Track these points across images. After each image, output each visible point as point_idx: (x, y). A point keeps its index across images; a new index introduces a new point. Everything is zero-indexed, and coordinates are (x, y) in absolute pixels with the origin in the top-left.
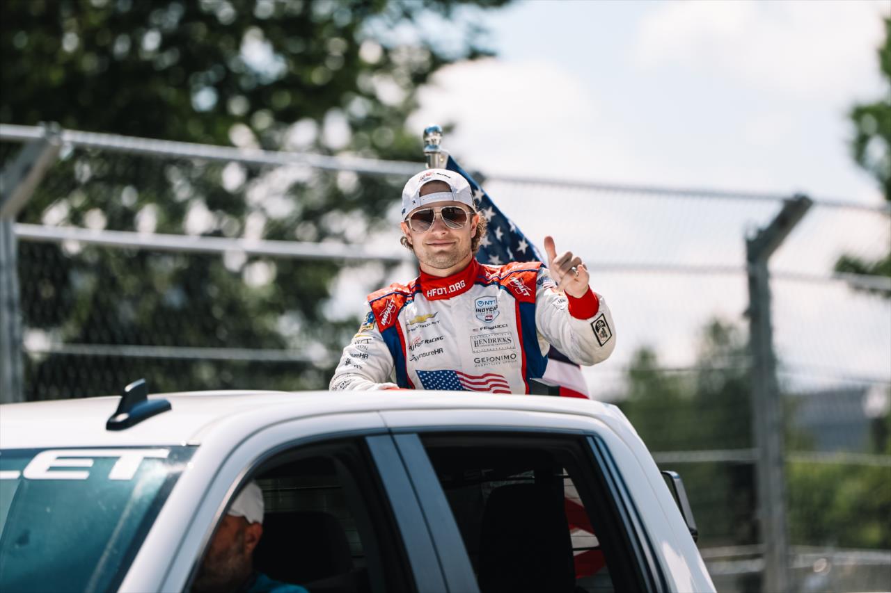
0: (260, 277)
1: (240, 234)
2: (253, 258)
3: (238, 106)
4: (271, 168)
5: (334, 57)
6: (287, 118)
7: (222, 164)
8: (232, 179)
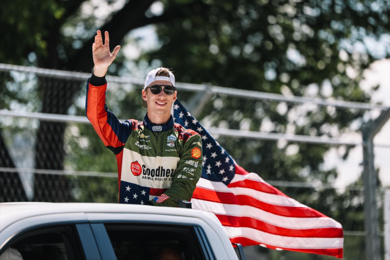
0: (293, 151)
1: (284, 132)
2: (290, 143)
3: (285, 78)
4: (298, 104)
5: (328, 58)
6: (306, 83)
7: (277, 102)
8: (282, 109)
